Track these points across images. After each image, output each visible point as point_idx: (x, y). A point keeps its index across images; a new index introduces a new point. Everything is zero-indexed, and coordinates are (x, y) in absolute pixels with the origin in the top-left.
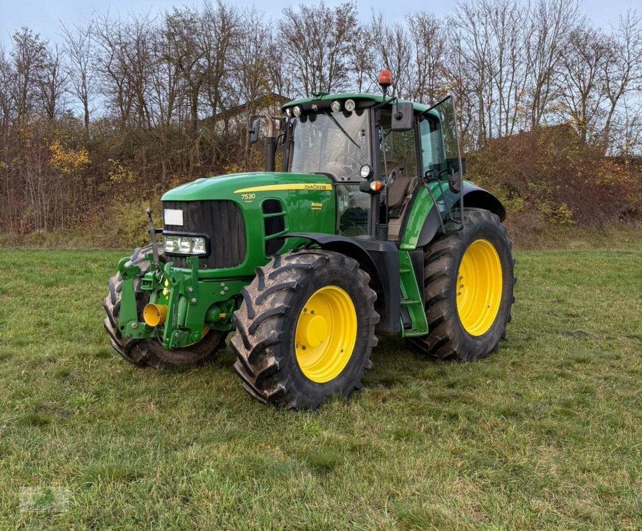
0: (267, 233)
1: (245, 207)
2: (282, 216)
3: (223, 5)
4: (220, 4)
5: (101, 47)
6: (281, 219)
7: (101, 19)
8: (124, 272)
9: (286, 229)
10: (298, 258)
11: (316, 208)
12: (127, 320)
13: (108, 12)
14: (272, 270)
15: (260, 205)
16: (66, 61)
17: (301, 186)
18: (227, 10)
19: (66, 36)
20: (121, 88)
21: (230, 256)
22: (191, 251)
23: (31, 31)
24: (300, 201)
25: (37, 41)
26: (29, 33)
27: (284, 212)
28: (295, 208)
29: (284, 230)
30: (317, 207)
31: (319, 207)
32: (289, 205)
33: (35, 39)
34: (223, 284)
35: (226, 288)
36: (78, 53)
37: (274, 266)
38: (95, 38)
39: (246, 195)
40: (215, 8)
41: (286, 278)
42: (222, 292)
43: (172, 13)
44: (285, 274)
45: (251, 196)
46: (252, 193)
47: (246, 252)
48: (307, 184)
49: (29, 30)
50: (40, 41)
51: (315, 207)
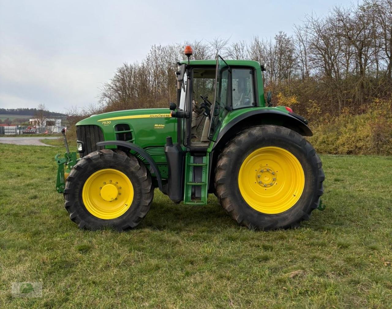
2: (130, 132)
11: (159, 128)
15: (114, 127)
17: (147, 116)
29: (132, 139)
39: (105, 122)
45: (108, 122)
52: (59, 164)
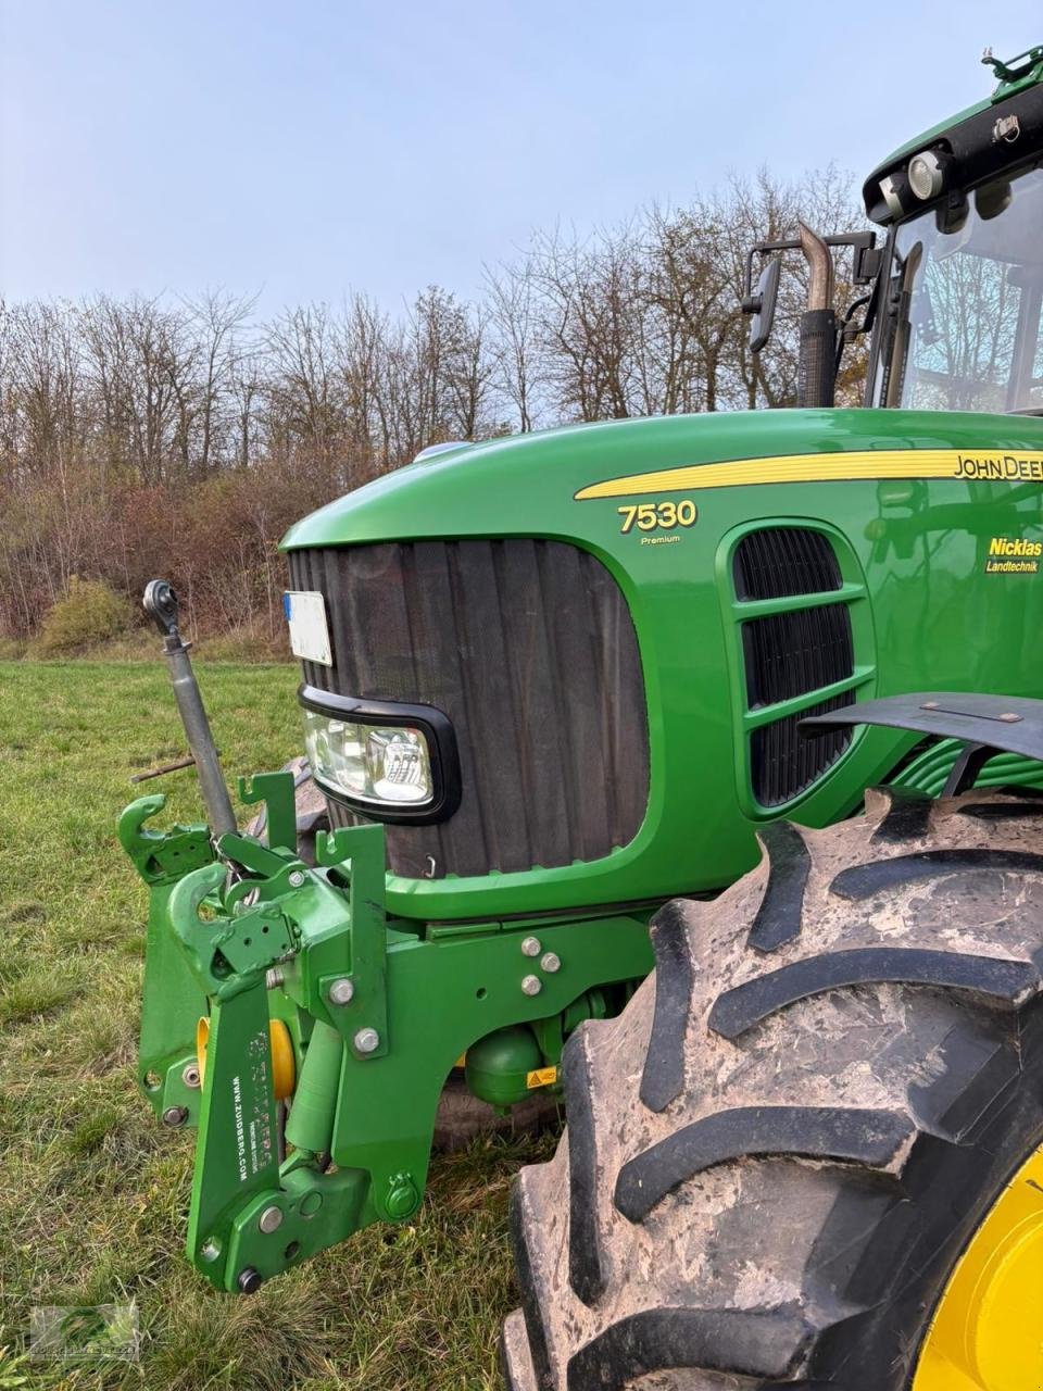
0: (760, 692)
1: (638, 569)
2: (842, 607)
3: (771, 187)
4: (766, 187)
5: (547, 299)
6: (833, 625)
7: (545, 246)
8: (144, 858)
9: (861, 671)
10: (921, 891)
11: (1010, 566)
12: (169, 1049)
13: (557, 231)
14: (745, 966)
15: (722, 557)
16: (494, 333)
17: (937, 462)
18: (780, 196)
19: (493, 290)
20: (581, 369)
21: (562, 810)
22: (370, 790)
23: (442, 291)
24: (933, 535)
25: (450, 307)
26: (438, 295)
27: (848, 589)
28: (907, 568)
29: (849, 673)
30: (1016, 559)
31: (1028, 560)
32: (879, 556)
33: (448, 303)
34: (529, 944)
35: (550, 962)
36: (510, 314)
37: (757, 925)
38: (537, 284)
39: (644, 510)
40: (757, 195)
41: (833, 1061)
42: (529, 983)
43: (672, 220)
44: (821, 1017)
45: (674, 513)
46: (676, 495)
47: (644, 786)
48: (966, 454)
49: (439, 290)
50: (456, 306)
51: (1002, 559)
52: (223, 987)
